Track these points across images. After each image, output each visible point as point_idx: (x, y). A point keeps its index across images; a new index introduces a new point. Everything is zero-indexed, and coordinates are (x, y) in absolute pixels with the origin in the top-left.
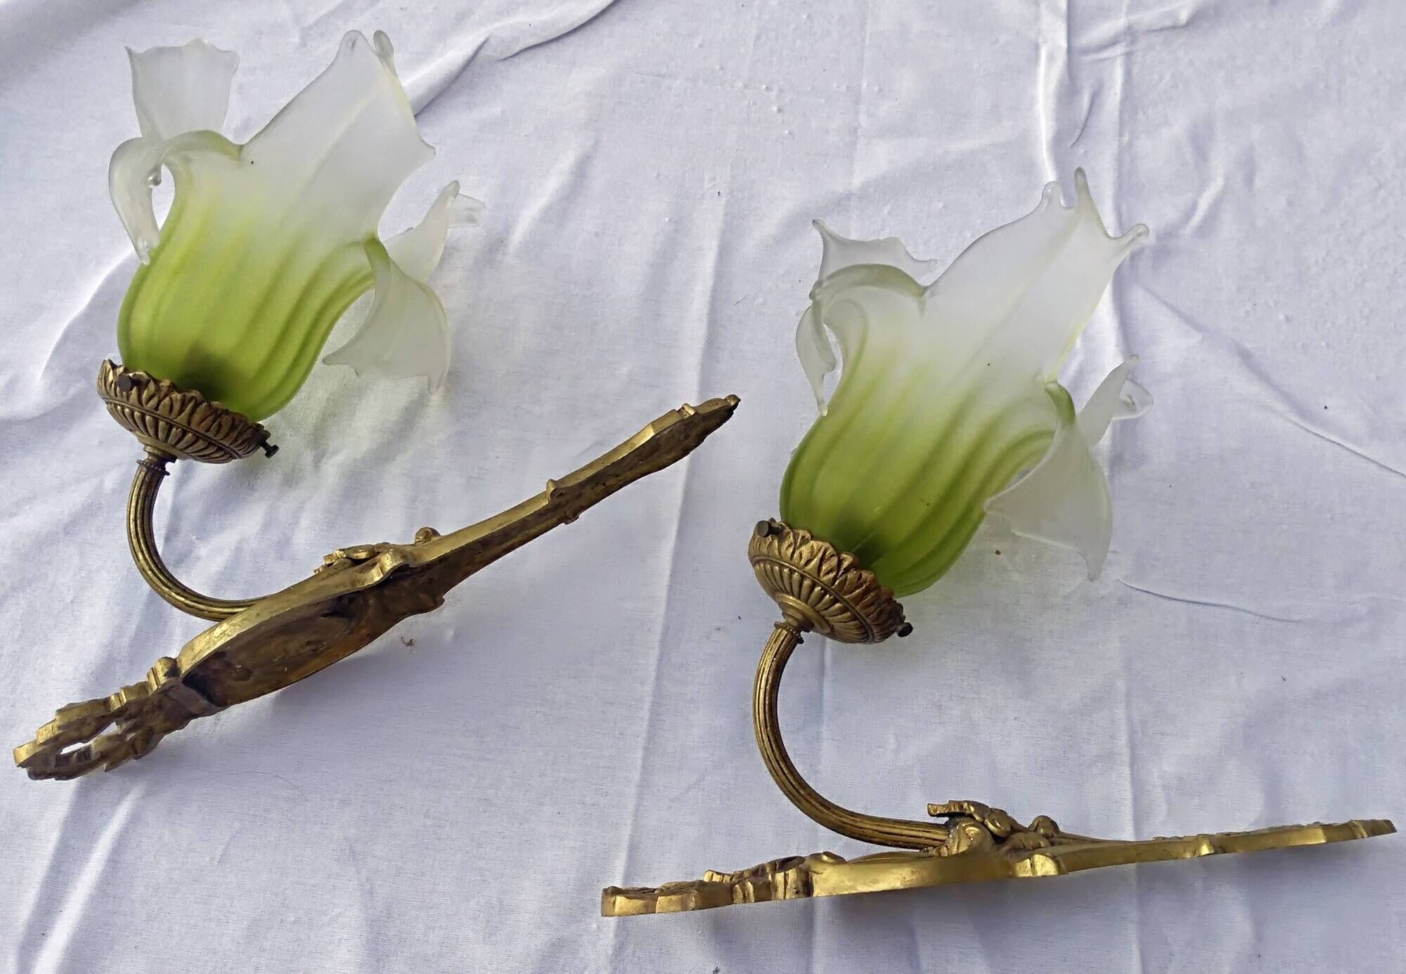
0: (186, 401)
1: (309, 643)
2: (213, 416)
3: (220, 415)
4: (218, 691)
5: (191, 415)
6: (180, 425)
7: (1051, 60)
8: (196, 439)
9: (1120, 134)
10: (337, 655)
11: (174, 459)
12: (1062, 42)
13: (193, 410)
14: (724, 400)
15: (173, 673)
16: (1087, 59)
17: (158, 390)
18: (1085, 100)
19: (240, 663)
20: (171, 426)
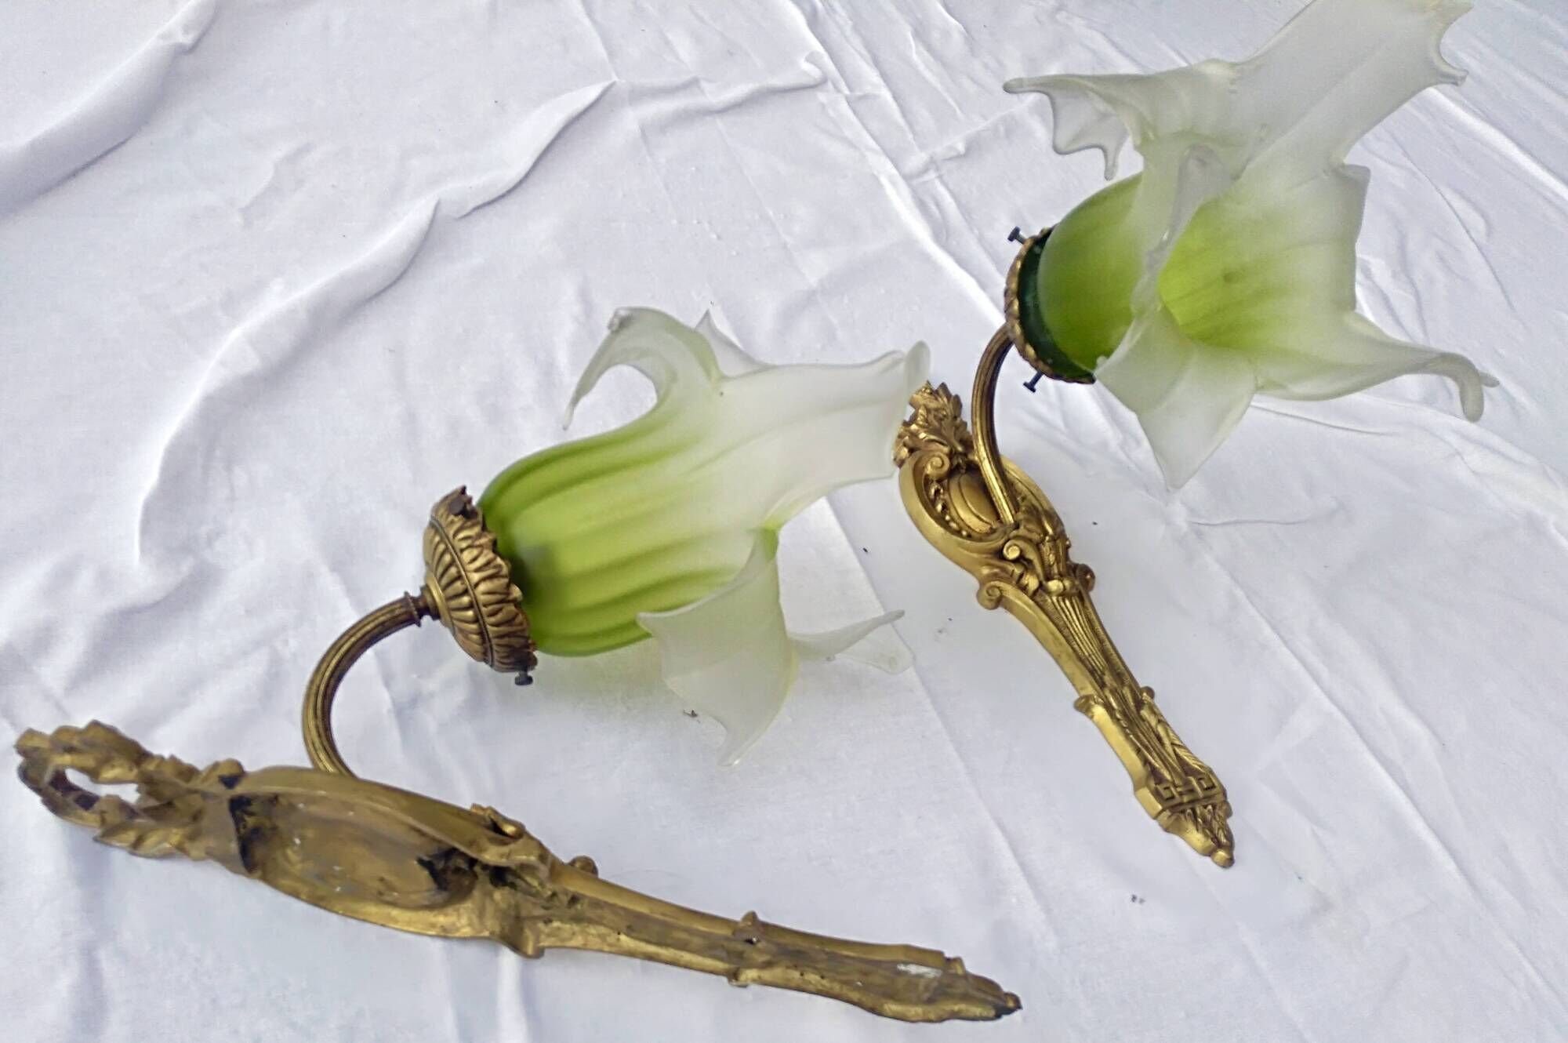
0: (492, 565)
1: (382, 880)
2: (503, 597)
3: (509, 602)
4: (259, 852)
5: (484, 579)
6: (468, 583)
7: (894, 184)
8: (470, 606)
9: (971, 229)
10: (396, 921)
11: (436, 615)
12: (894, 171)
13: (490, 578)
14: (1007, 995)
15: (230, 781)
16: (915, 182)
17: (479, 536)
18: (933, 208)
19: (302, 838)
20: (459, 577)
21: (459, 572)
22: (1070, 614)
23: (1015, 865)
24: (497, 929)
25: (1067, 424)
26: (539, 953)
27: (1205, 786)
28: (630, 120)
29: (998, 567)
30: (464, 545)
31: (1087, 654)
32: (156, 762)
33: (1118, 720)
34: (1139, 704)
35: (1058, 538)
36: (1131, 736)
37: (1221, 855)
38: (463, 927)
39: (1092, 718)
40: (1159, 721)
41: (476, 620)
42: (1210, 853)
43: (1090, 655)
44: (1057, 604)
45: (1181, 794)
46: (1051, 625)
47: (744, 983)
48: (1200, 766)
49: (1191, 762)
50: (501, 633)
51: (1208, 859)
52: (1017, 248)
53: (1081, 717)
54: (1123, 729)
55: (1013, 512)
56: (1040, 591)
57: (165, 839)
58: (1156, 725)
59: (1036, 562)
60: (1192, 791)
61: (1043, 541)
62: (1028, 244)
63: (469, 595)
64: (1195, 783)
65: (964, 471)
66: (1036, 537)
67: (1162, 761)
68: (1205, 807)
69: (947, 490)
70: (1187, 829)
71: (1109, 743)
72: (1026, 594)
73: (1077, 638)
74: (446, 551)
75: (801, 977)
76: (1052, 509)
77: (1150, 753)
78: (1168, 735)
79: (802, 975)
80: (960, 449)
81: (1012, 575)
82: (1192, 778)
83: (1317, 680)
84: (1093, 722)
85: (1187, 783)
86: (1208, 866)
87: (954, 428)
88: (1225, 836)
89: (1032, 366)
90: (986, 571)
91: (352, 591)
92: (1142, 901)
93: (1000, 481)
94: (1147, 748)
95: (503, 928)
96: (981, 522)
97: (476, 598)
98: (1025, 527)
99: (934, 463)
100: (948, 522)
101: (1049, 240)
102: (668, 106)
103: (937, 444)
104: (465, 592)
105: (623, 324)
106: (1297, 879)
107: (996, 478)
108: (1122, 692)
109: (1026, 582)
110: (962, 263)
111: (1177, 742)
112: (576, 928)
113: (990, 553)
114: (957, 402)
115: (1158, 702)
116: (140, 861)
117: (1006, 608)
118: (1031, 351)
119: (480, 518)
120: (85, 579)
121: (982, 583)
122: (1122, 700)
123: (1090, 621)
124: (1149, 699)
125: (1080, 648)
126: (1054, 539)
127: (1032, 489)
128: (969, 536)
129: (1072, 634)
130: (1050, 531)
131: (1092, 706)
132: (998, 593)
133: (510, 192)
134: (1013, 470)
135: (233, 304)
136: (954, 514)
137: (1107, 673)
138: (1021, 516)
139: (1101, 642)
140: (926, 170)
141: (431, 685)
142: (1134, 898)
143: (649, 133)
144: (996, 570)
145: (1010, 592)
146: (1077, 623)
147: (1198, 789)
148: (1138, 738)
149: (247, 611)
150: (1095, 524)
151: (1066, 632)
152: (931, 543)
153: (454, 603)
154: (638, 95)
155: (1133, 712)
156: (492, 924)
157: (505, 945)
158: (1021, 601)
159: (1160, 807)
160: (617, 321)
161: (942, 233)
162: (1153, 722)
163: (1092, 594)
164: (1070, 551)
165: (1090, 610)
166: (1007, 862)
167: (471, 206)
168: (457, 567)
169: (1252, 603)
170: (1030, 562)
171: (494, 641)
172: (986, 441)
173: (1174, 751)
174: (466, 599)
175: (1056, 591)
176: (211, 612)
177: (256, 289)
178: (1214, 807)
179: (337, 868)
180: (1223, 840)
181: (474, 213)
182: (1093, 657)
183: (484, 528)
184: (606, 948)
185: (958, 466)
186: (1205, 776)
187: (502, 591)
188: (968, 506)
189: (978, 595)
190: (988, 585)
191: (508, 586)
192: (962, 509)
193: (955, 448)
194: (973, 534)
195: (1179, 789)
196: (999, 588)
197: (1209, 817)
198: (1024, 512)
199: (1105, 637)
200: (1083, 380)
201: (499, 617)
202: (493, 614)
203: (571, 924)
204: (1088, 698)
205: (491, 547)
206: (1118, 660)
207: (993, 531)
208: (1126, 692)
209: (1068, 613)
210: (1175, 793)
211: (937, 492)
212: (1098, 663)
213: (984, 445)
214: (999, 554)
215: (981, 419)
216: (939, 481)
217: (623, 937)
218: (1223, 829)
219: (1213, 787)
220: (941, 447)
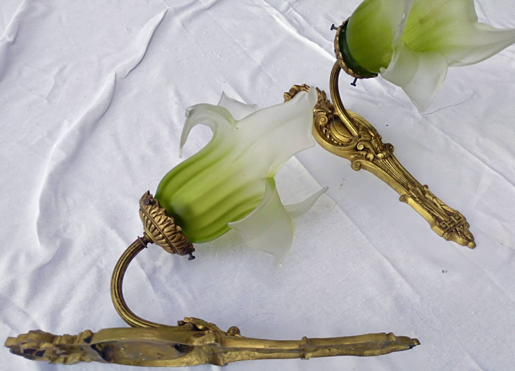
0: (167, 220)
1: (158, 354)
2: (174, 231)
3: (177, 233)
4: (110, 354)
5: (165, 227)
6: (159, 229)
7: (278, 17)
8: (163, 238)
9: (311, 25)
10: (169, 364)
11: (152, 242)
12: (277, 12)
13: (167, 226)
14: (413, 340)
15: (88, 340)
16: (286, 14)
17: (159, 211)
18: (295, 22)
19: (123, 347)
20: (156, 228)
21: (155, 226)
22: (389, 165)
23: (395, 271)
24: (207, 360)
25: (366, 90)
26: (226, 364)
27: (457, 219)
28: (177, 21)
29: (356, 154)
30: (154, 215)
31: (399, 178)
32: (59, 339)
33: (418, 201)
34: (424, 193)
35: (377, 136)
36: (425, 207)
37: (471, 244)
38: (194, 361)
39: (407, 203)
40: (433, 197)
41: (167, 242)
42: (466, 244)
43: (400, 179)
44: (383, 163)
45: (449, 224)
46: (383, 171)
47: (307, 358)
48: (454, 211)
49: (450, 210)
50: (178, 245)
51: (466, 247)
52: (335, 32)
53: (404, 204)
54: (421, 204)
55: (357, 131)
56: (375, 159)
57: (74, 358)
58: (433, 199)
59: (371, 148)
60: (453, 222)
61: (371, 140)
62: (339, 29)
63: (161, 234)
64: (453, 218)
65: (334, 120)
66: (368, 139)
67: (439, 213)
68: (460, 227)
69: (329, 129)
70: (456, 237)
71: (417, 211)
72: (370, 161)
73: (394, 173)
74: (148, 219)
75: (329, 351)
76: (371, 126)
77: (433, 211)
78: (438, 202)
79: (329, 350)
80: (330, 112)
81: (363, 156)
82: (452, 217)
83: (485, 163)
84: (409, 204)
85: (450, 219)
86: (466, 249)
87: (325, 104)
88: (470, 236)
89: (352, 76)
90: (352, 157)
91: (121, 234)
92: (446, 272)
93: (349, 121)
94: (431, 209)
95: (209, 359)
96: (345, 138)
97: (164, 234)
98: (363, 136)
99: (322, 120)
100: (333, 141)
101: (348, 26)
102: (189, 12)
103: (321, 112)
104: (160, 233)
105: (191, 113)
106: (501, 245)
107: (347, 120)
108: (416, 190)
109: (369, 157)
110: (311, 39)
111: (442, 204)
112: (237, 353)
113: (352, 150)
114: (324, 93)
115: (430, 189)
116: (68, 366)
117: (363, 169)
118: (350, 71)
119: (157, 204)
120: (22, 259)
121: (352, 161)
122: (417, 193)
123: (396, 165)
124: (427, 190)
125: (396, 177)
126: (375, 138)
127: (360, 119)
128: (342, 145)
129: (391, 172)
130: (373, 135)
131: (407, 198)
132: (359, 164)
133: (140, 62)
134: (352, 114)
135: (51, 135)
136: (334, 138)
137: (409, 184)
138: (360, 132)
139: (403, 172)
140: (288, 8)
141: (159, 263)
142: (443, 271)
143: (185, 24)
144: (356, 155)
145: (364, 162)
146: (392, 168)
147: (455, 221)
148: (427, 206)
149: (84, 254)
150: (387, 125)
151: (389, 172)
152: (328, 151)
153: (157, 238)
154: (178, 11)
155: (422, 197)
156: (205, 358)
157: (212, 364)
158: (369, 164)
159: (443, 232)
160: (188, 113)
161: (301, 30)
162: (431, 198)
163: (394, 153)
164: (382, 140)
165: (396, 161)
166: (392, 271)
167: (128, 72)
168: (154, 224)
169: (453, 140)
170: (368, 149)
171: (176, 248)
172: (339, 107)
173: (442, 208)
174: (161, 236)
175: (381, 158)
176: (71, 258)
177: (59, 126)
178: (463, 226)
179: (141, 354)
180: (470, 238)
181: (129, 73)
182: (401, 179)
183: (160, 207)
184: (251, 358)
185: (331, 118)
186: (456, 214)
187: (174, 230)
188: (339, 133)
189: (352, 166)
190: (355, 162)
191: (175, 227)
192: (337, 135)
193: (328, 112)
194: (344, 143)
195: (448, 223)
196: (359, 162)
197: (462, 230)
198: (361, 130)
199: (404, 170)
200: (373, 76)
201: (175, 239)
202: (173, 238)
203: (235, 352)
204: (404, 196)
205: (165, 214)
206: (411, 177)
207: (351, 140)
208: (418, 189)
209: (388, 165)
210: (447, 225)
211: (326, 131)
212: (404, 181)
213: (339, 109)
214: (356, 149)
215: (336, 99)
216: (325, 126)
217: (256, 353)
218: (469, 234)
219: (460, 218)
220: (323, 113)
